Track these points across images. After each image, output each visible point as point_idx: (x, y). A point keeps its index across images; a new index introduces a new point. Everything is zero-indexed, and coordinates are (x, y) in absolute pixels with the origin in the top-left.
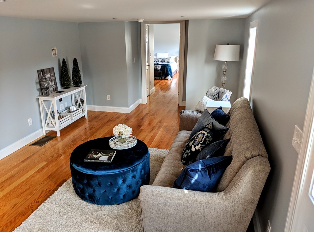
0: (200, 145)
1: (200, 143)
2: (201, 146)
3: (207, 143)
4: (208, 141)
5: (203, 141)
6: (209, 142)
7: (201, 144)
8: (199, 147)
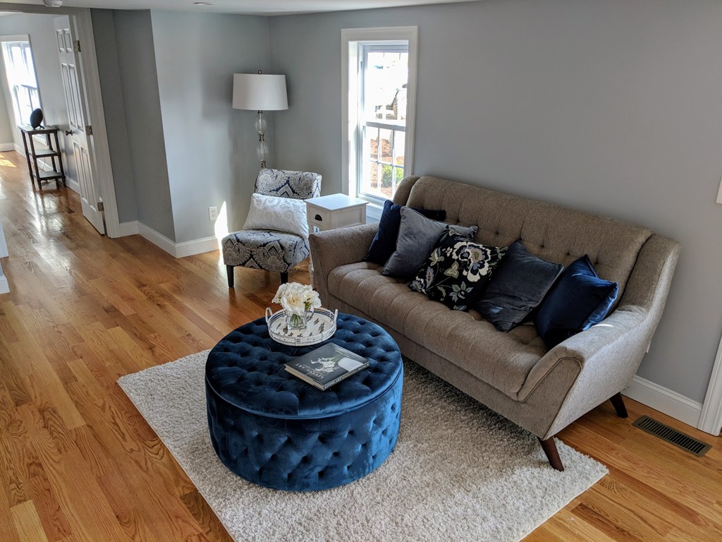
0: (486, 265)
1: (486, 261)
2: (489, 267)
3: (500, 257)
4: (501, 252)
5: (489, 256)
6: (504, 254)
7: (488, 262)
8: (487, 269)
